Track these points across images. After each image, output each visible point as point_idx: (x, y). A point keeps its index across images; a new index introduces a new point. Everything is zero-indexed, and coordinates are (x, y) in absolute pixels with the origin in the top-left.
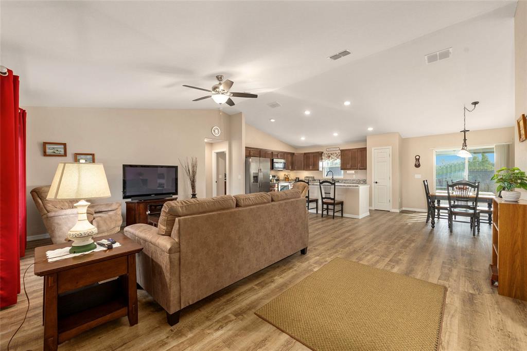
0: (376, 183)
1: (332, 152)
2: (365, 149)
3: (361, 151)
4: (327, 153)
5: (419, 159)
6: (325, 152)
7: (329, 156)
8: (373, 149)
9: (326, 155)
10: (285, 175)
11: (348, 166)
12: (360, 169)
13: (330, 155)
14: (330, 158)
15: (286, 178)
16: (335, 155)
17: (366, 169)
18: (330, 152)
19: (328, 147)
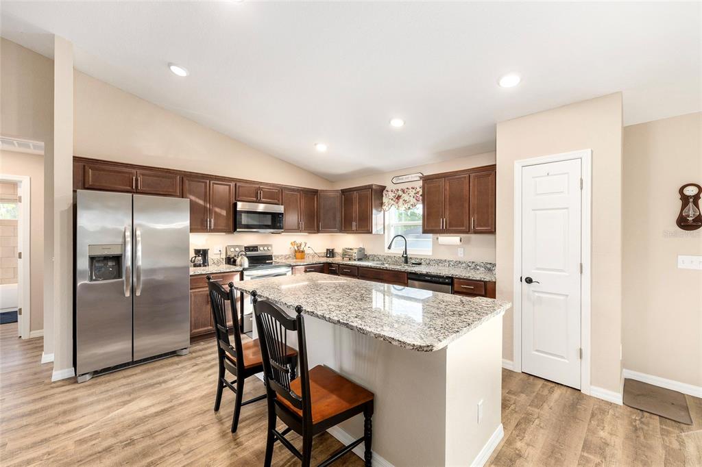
0: (529, 281)
1: (404, 186)
2: (492, 168)
3: (479, 177)
4: (394, 187)
5: (696, 197)
6: (390, 186)
7: (399, 197)
8: (517, 165)
9: (391, 195)
10: (293, 244)
11: (443, 223)
12: (476, 232)
13: (400, 193)
14: (401, 200)
15: (296, 251)
16: (412, 193)
17: (493, 232)
18: (400, 187)
19: (397, 174)
